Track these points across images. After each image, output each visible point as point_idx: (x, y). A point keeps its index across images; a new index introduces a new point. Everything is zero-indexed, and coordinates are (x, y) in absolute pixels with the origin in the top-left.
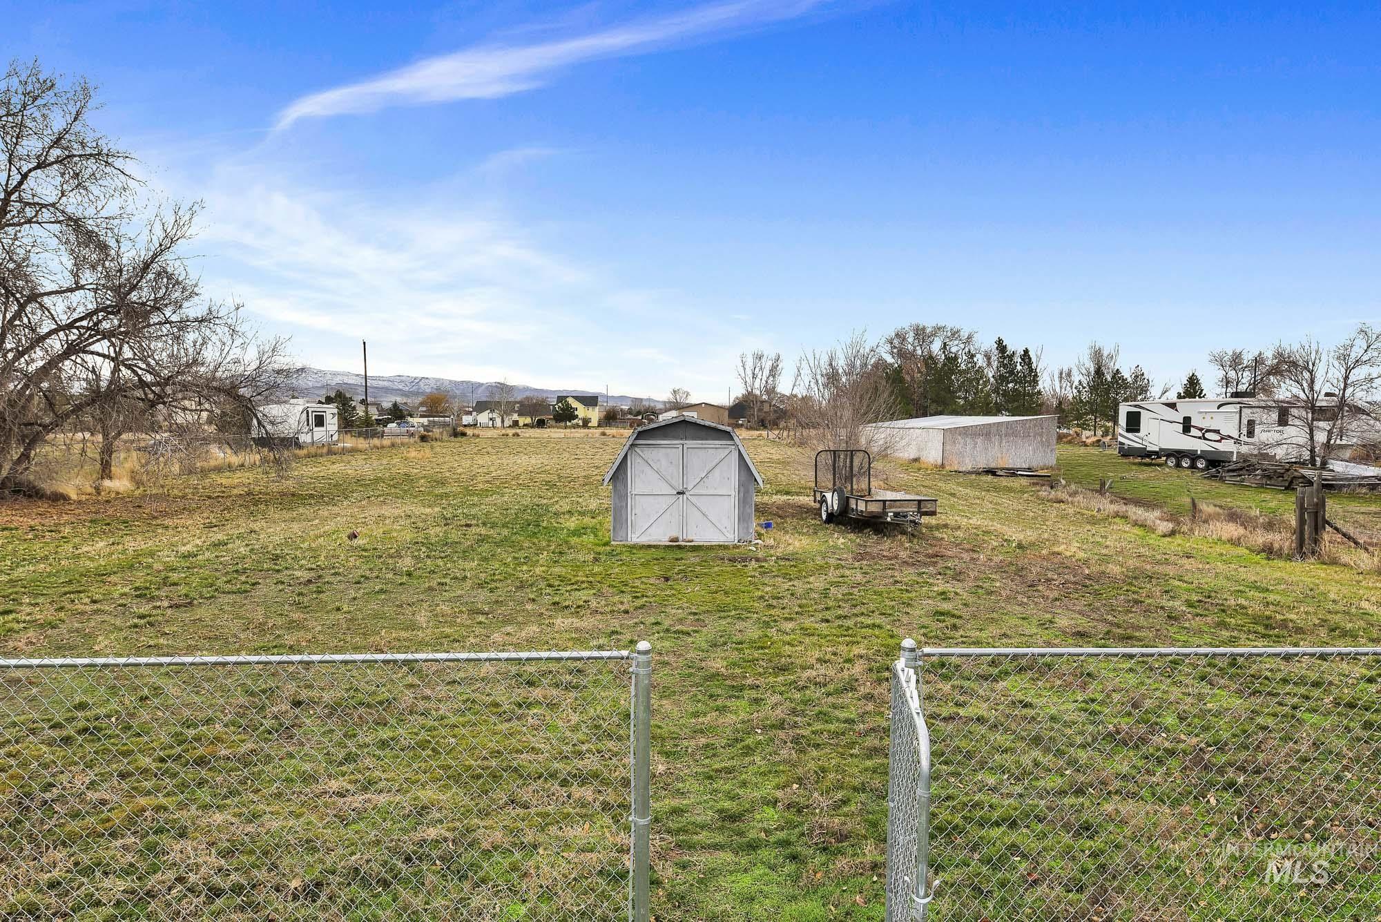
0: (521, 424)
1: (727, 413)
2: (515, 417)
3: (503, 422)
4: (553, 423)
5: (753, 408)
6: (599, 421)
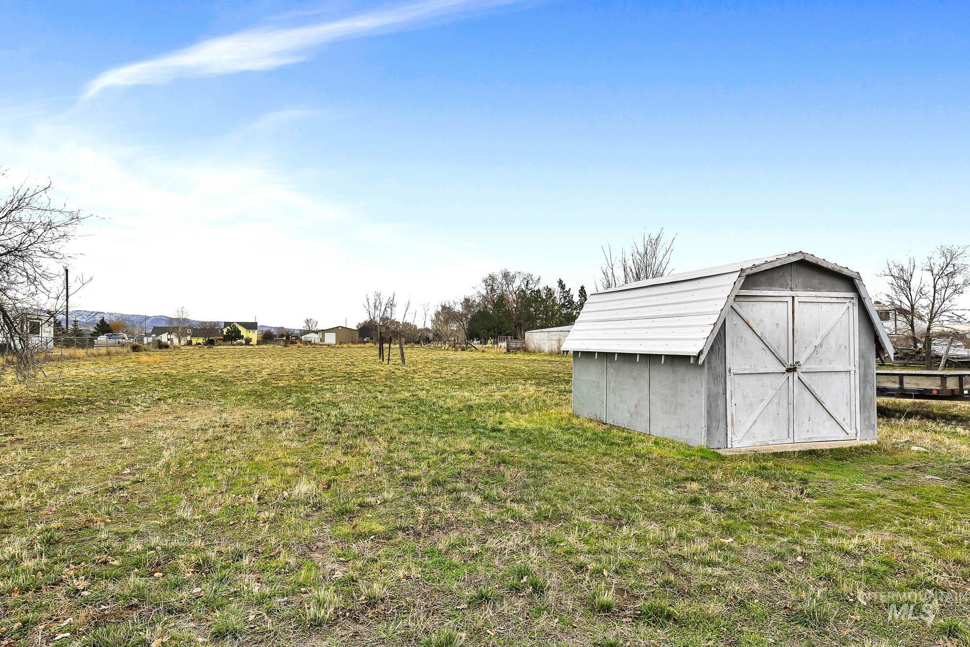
0: (194, 343)
1: (357, 333)
2: (190, 338)
3: (180, 341)
4: (222, 342)
5: (376, 330)
6: (258, 341)
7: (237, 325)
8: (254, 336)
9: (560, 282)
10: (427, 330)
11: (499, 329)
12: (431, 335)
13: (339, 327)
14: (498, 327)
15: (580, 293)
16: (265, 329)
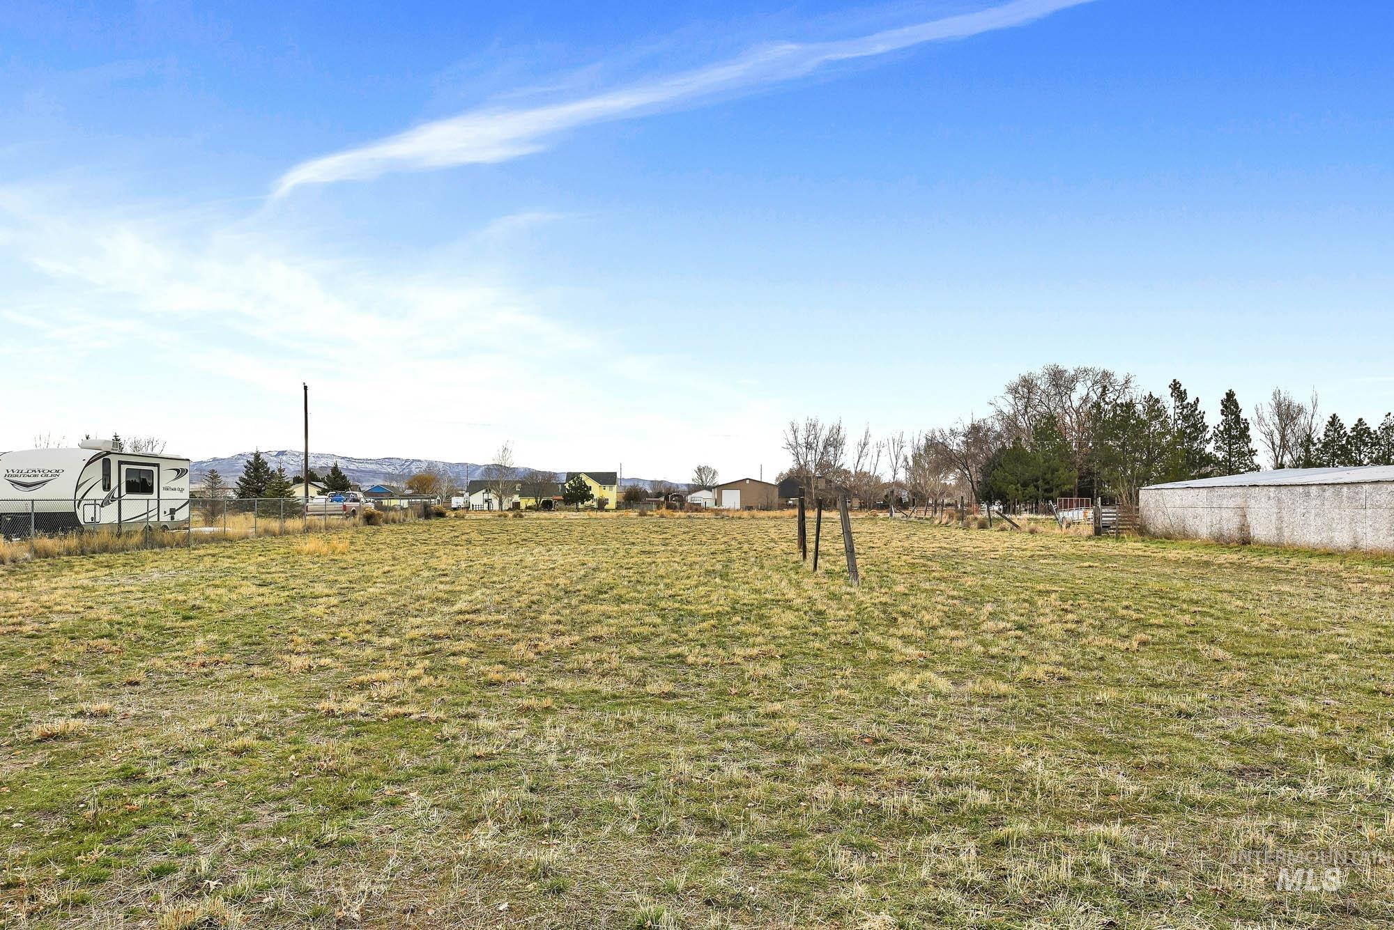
0: (523, 506)
1: (776, 491)
2: (516, 498)
3: (501, 503)
4: (562, 505)
5: (809, 484)
6: (617, 502)
7: (584, 478)
8: (612, 495)
9: (1175, 385)
10: (898, 484)
11: (1048, 483)
12: (905, 495)
13: (744, 480)
14: (1044, 480)
15: (1225, 406)
16: (628, 484)
